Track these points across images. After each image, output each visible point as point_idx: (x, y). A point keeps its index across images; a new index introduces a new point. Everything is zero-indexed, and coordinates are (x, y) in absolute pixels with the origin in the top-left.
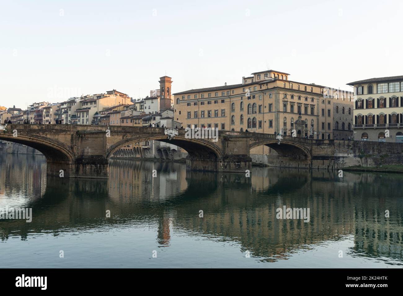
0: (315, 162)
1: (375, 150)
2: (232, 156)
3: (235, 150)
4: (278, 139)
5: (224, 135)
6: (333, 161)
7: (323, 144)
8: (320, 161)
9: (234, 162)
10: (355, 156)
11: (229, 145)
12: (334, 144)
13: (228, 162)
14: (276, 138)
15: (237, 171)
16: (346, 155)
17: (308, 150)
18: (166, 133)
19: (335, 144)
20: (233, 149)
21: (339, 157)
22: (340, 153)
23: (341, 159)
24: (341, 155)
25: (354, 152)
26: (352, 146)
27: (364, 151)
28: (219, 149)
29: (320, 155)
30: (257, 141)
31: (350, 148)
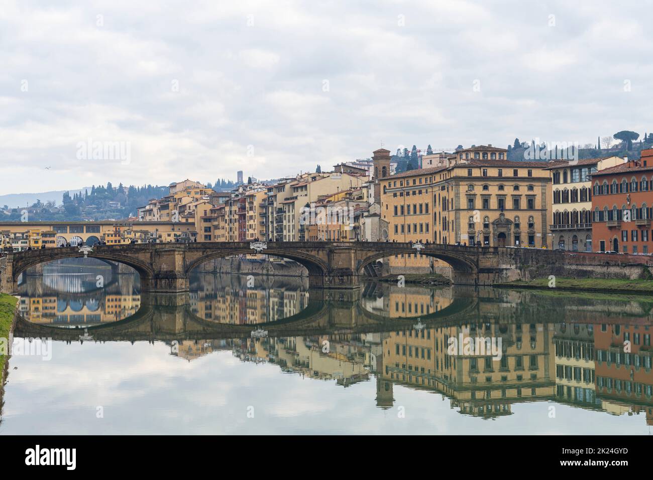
0: (481, 275)
1: (534, 260)
2: (337, 269)
3: (340, 263)
4: (416, 249)
5: (330, 246)
6: (497, 274)
7: (489, 252)
8: (486, 275)
9: (338, 276)
10: (516, 268)
11: (335, 257)
12: (498, 253)
13: (333, 276)
14: (413, 247)
15: (340, 287)
16: (508, 267)
17: (473, 261)
18: (252, 247)
19: (499, 253)
20: (338, 262)
21: (503, 269)
22: (503, 264)
23: (505, 272)
24: (504, 266)
25: (516, 264)
26: (514, 255)
27: (525, 261)
28: (324, 262)
29: (486, 267)
30: (381, 252)
31: (513, 257)
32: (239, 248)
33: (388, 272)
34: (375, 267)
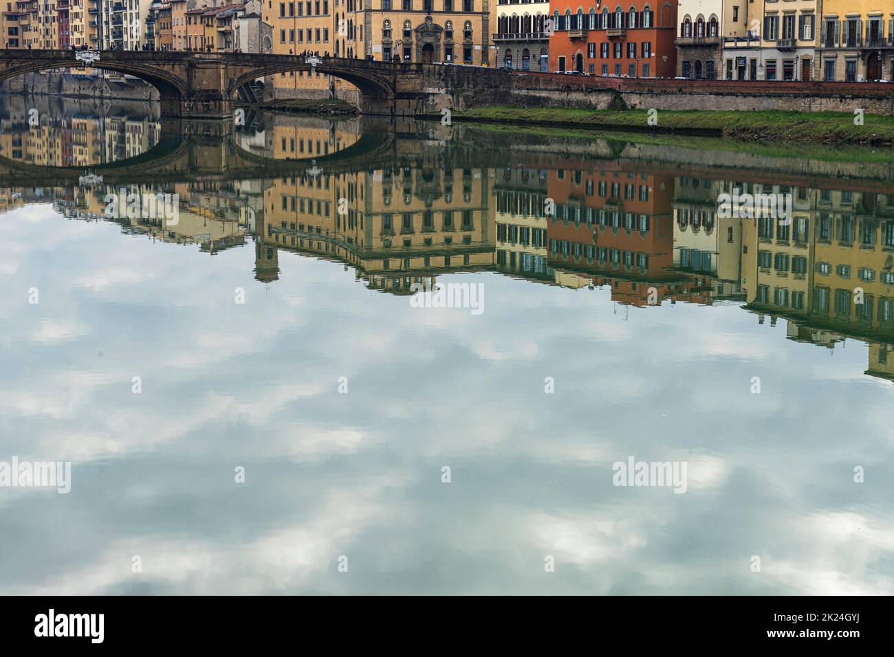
0: (399, 102)
1: (471, 82)
2: (200, 91)
3: (204, 83)
4: (310, 64)
5: (190, 58)
6: (421, 101)
7: (410, 70)
8: (405, 102)
9: (202, 101)
10: (447, 93)
11: (197, 74)
12: (422, 71)
13: (195, 101)
14: (306, 62)
15: (205, 116)
16: (436, 91)
17: (387, 82)
18: (78, 58)
19: (424, 71)
20: (202, 81)
21: (429, 94)
22: (429, 87)
23: (431, 98)
24: (430, 90)
25: (447, 87)
26: (444, 74)
27: (458, 84)
28: (181, 81)
29: (406, 91)
30: (262, 68)
31: (442, 77)
32: (60, 59)
33: (271, 96)
34: (254, 88)
